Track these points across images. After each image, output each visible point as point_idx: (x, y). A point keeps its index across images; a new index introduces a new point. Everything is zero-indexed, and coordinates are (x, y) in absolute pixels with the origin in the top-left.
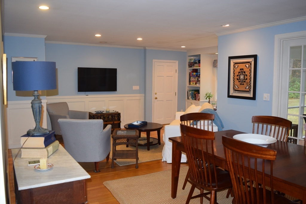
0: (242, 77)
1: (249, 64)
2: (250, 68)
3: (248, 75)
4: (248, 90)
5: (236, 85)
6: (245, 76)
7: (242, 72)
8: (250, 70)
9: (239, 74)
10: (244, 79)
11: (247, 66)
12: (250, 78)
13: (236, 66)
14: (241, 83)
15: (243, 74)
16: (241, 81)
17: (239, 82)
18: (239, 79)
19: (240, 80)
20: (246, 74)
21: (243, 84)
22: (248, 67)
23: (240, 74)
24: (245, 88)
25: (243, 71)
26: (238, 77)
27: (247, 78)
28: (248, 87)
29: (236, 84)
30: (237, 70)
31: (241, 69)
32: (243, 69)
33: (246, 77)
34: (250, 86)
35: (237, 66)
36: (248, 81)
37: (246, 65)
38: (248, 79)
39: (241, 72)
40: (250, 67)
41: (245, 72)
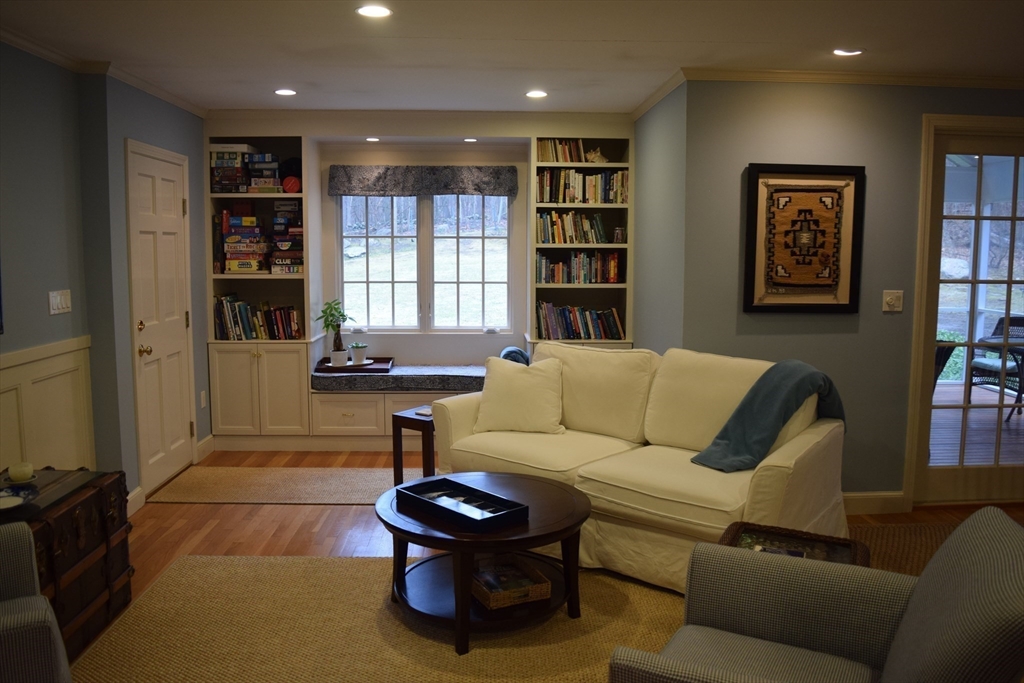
0: (805, 238)
1: (836, 196)
2: (837, 209)
3: (828, 230)
4: (829, 282)
5: (780, 268)
6: (819, 235)
7: (806, 220)
8: (839, 216)
9: (794, 228)
10: (814, 247)
11: (828, 201)
12: (836, 241)
13: (783, 201)
14: (801, 258)
15: (809, 230)
16: (800, 251)
17: (793, 254)
18: (791, 244)
19: (797, 250)
20: (821, 228)
21: (810, 263)
22: (830, 206)
23: (797, 227)
24: (818, 277)
25: (808, 217)
26: (789, 239)
27: (824, 242)
28: (826, 273)
29: (781, 262)
30: (784, 214)
31: (800, 212)
32: (810, 212)
33: (820, 239)
34: (835, 267)
35: (787, 199)
36: (829, 250)
37: (824, 199)
38: (826, 244)
39: (802, 221)
40: (838, 205)
41: (816, 223)
